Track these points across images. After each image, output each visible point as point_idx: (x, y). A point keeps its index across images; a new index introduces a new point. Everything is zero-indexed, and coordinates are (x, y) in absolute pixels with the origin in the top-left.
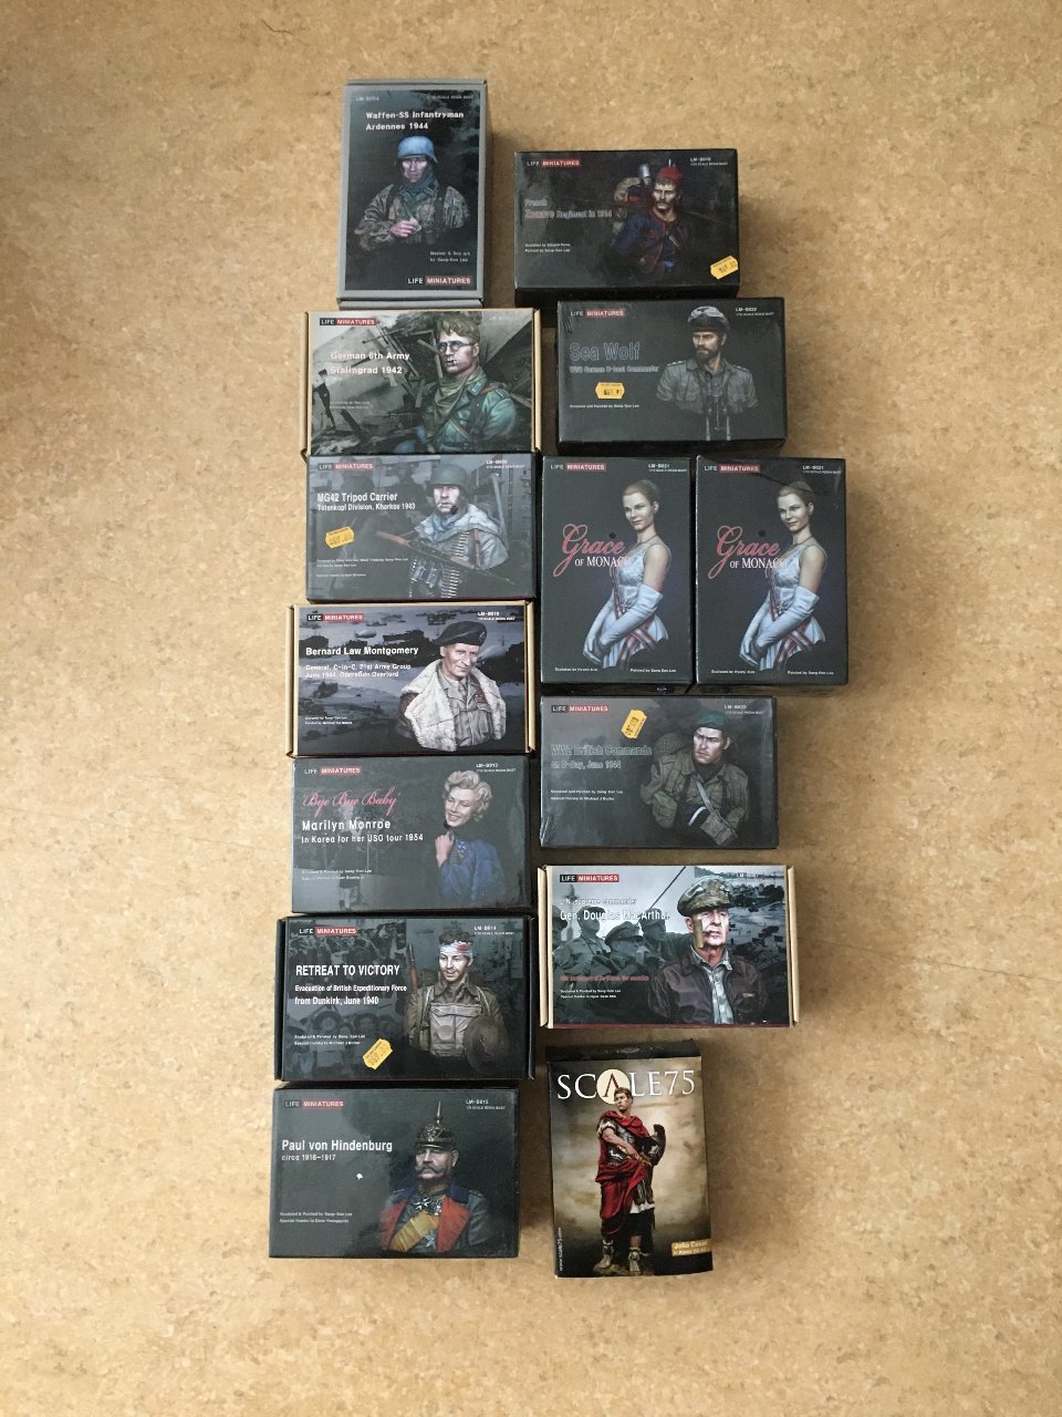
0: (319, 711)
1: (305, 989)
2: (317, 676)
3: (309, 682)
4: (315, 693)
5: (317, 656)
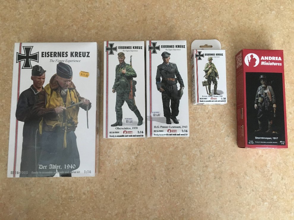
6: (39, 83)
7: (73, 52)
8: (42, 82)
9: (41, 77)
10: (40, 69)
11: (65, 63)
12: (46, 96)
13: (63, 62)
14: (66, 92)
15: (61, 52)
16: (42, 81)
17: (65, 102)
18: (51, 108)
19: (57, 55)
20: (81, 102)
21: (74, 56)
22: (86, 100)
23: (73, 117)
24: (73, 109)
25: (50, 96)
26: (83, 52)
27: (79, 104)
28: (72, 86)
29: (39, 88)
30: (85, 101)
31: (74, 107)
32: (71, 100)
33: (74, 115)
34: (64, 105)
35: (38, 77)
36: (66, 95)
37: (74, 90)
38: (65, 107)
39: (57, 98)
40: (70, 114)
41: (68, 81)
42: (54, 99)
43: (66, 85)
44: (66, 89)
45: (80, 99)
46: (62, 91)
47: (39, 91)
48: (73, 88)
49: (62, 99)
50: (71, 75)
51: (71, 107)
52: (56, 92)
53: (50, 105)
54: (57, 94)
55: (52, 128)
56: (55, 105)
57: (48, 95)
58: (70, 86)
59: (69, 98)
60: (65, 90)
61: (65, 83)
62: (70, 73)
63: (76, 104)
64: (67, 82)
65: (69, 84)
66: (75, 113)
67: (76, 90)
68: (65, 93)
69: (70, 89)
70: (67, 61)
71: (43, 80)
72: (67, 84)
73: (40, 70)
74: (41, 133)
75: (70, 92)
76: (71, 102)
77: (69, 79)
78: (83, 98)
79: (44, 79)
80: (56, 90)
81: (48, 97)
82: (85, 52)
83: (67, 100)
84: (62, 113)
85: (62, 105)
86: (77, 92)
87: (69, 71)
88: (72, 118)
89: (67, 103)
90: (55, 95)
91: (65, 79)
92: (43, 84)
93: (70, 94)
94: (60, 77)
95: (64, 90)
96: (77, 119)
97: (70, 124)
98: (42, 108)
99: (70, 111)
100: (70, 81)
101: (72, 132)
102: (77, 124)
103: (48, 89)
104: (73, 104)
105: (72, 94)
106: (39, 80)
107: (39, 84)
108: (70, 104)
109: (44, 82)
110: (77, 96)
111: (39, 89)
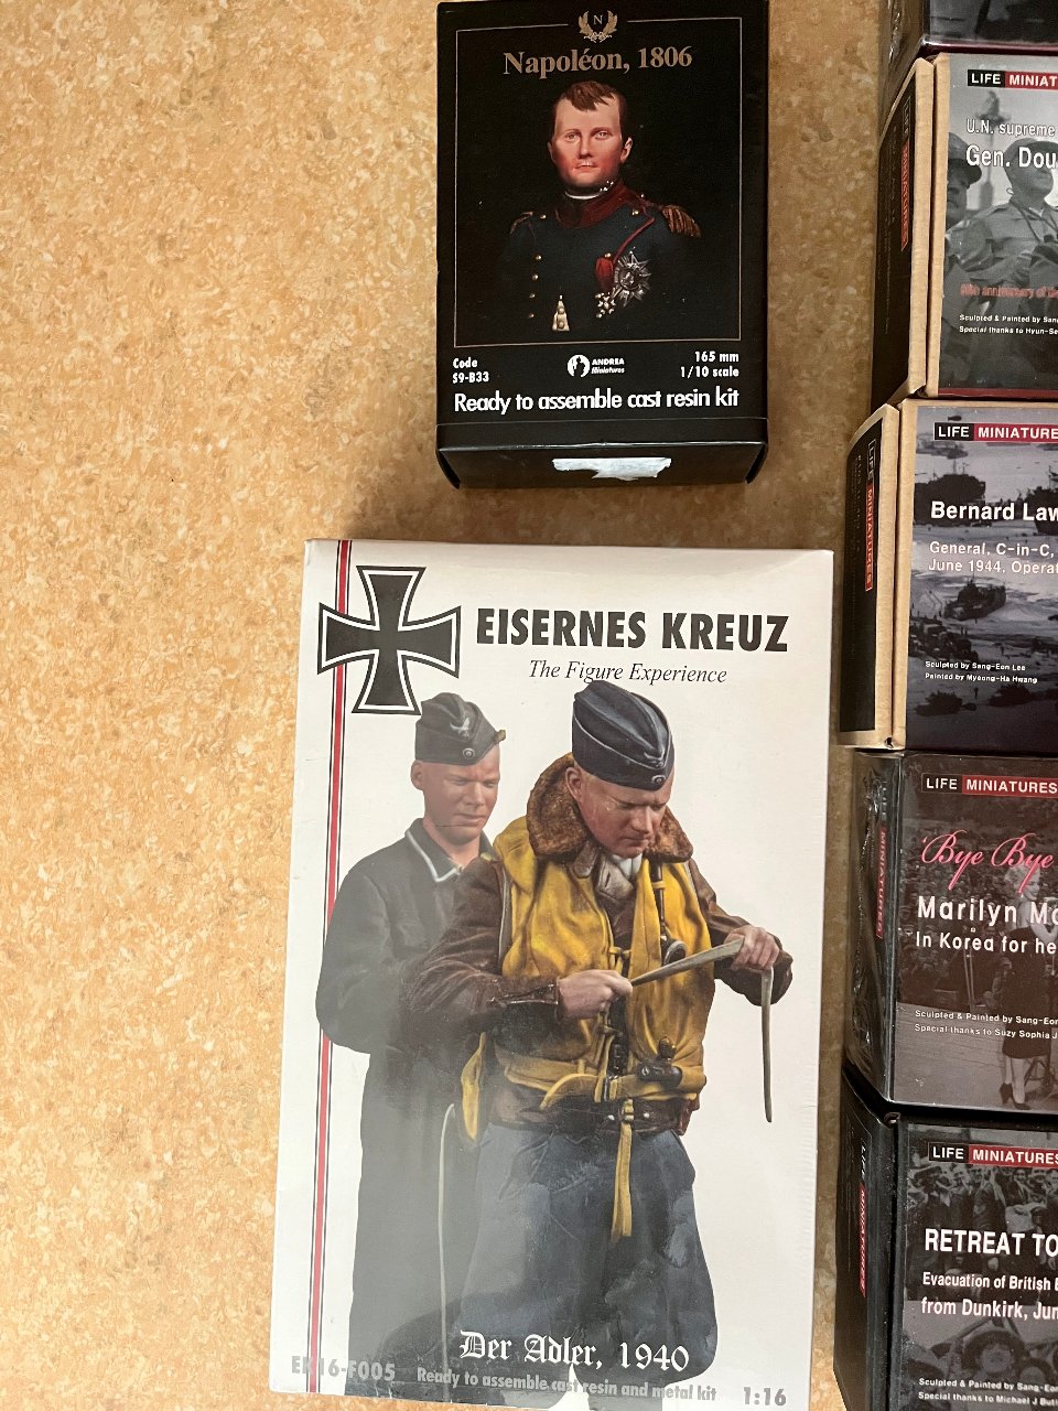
0: (960, 649)
1: (943, 1281)
2: (955, 568)
3: (936, 581)
4: (950, 607)
5: (957, 522)
6: (461, 807)
7: (681, 617)
8: (477, 805)
9: (476, 769)
10: (467, 722)
11: (624, 683)
12: (505, 894)
13: (611, 680)
14: (633, 879)
15: (599, 615)
16: (480, 800)
17: (623, 940)
18: (536, 973)
19: (575, 633)
20: (727, 949)
21: (687, 638)
22: (760, 938)
23: (671, 1040)
24: (677, 993)
25: (527, 901)
26: (744, 619)
27: (710, 957)
28: (667, 842)
29: (461, 842)
30: (749, 942)
31: (681, 978)
32: (663, 932)
33: (677, 1028)
34: (620, 965)
35: (456, 770)
36: (633, 894)
37: (681, 867)
38: (625, 973)
39: (574, 918)
40: (657, 1024)
41: (644, 805)
42: (557, 920)
43: (628, 831)
44: (633, 856)
45: (724, 928)
46: (606, 869)
47: (460, 862)
48: (675, 853)
49: (603, 919)
50: (664, 765)
51: (660, 977)
52: (570, 876)
53: (527, 957)
54: (576, 890)
55: (543, 1105)
56: (560, 963)
57: (520, 890)
58: (658, 838)
59: (646, 917)
60: (627, 865)
61: (627, 821)
62: (657, 755)
63: (691, 958)
64: (635, 813)
65: (650, 827)
66: (690, 1019)
67: (693, 869)
68: (626, 885)
69: (657, 860)
70: (642, 674)
71: (489, 791)
72: (636, 823)
73: (465, 728)
74: (473, 1134)
75: (654, 878)
76: (665, 946)
77: (648, 796)
78: (737, 924)
79: (491, 783)
80: (565, 859)
81: (518, 906)
82: (757, 619)
83: (639, 929)
84: (603, 1013)
85: (603, 959)
86: (700, 883)
87: (653, 739)
88: (666, 1052)
89: (636, 951)
90: (558, 894)
91: (626, 794)
92: (486, 817)
93: (657, 892)
94: (593, 777)
95: (616, 864)
96: (696, 1057)
97: (652, 1088)
98: (478, 974)
99: (653, 1007)
100: (656, 806)
101: (666, 1136)
102: (698, 1090)
103: (518, 854)
104: (672, 959)
105: (666, 895)
106: (460, 790)
107: (458, 819)
108: (656, 958)
109: (490, 804)
110: (703, 903)
111: (459, 852)
